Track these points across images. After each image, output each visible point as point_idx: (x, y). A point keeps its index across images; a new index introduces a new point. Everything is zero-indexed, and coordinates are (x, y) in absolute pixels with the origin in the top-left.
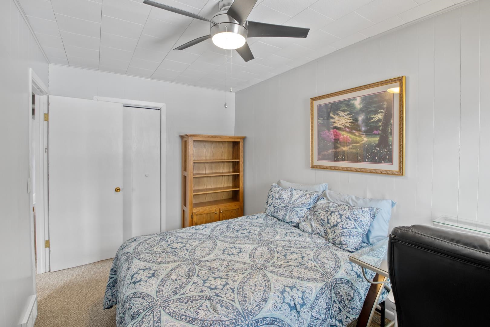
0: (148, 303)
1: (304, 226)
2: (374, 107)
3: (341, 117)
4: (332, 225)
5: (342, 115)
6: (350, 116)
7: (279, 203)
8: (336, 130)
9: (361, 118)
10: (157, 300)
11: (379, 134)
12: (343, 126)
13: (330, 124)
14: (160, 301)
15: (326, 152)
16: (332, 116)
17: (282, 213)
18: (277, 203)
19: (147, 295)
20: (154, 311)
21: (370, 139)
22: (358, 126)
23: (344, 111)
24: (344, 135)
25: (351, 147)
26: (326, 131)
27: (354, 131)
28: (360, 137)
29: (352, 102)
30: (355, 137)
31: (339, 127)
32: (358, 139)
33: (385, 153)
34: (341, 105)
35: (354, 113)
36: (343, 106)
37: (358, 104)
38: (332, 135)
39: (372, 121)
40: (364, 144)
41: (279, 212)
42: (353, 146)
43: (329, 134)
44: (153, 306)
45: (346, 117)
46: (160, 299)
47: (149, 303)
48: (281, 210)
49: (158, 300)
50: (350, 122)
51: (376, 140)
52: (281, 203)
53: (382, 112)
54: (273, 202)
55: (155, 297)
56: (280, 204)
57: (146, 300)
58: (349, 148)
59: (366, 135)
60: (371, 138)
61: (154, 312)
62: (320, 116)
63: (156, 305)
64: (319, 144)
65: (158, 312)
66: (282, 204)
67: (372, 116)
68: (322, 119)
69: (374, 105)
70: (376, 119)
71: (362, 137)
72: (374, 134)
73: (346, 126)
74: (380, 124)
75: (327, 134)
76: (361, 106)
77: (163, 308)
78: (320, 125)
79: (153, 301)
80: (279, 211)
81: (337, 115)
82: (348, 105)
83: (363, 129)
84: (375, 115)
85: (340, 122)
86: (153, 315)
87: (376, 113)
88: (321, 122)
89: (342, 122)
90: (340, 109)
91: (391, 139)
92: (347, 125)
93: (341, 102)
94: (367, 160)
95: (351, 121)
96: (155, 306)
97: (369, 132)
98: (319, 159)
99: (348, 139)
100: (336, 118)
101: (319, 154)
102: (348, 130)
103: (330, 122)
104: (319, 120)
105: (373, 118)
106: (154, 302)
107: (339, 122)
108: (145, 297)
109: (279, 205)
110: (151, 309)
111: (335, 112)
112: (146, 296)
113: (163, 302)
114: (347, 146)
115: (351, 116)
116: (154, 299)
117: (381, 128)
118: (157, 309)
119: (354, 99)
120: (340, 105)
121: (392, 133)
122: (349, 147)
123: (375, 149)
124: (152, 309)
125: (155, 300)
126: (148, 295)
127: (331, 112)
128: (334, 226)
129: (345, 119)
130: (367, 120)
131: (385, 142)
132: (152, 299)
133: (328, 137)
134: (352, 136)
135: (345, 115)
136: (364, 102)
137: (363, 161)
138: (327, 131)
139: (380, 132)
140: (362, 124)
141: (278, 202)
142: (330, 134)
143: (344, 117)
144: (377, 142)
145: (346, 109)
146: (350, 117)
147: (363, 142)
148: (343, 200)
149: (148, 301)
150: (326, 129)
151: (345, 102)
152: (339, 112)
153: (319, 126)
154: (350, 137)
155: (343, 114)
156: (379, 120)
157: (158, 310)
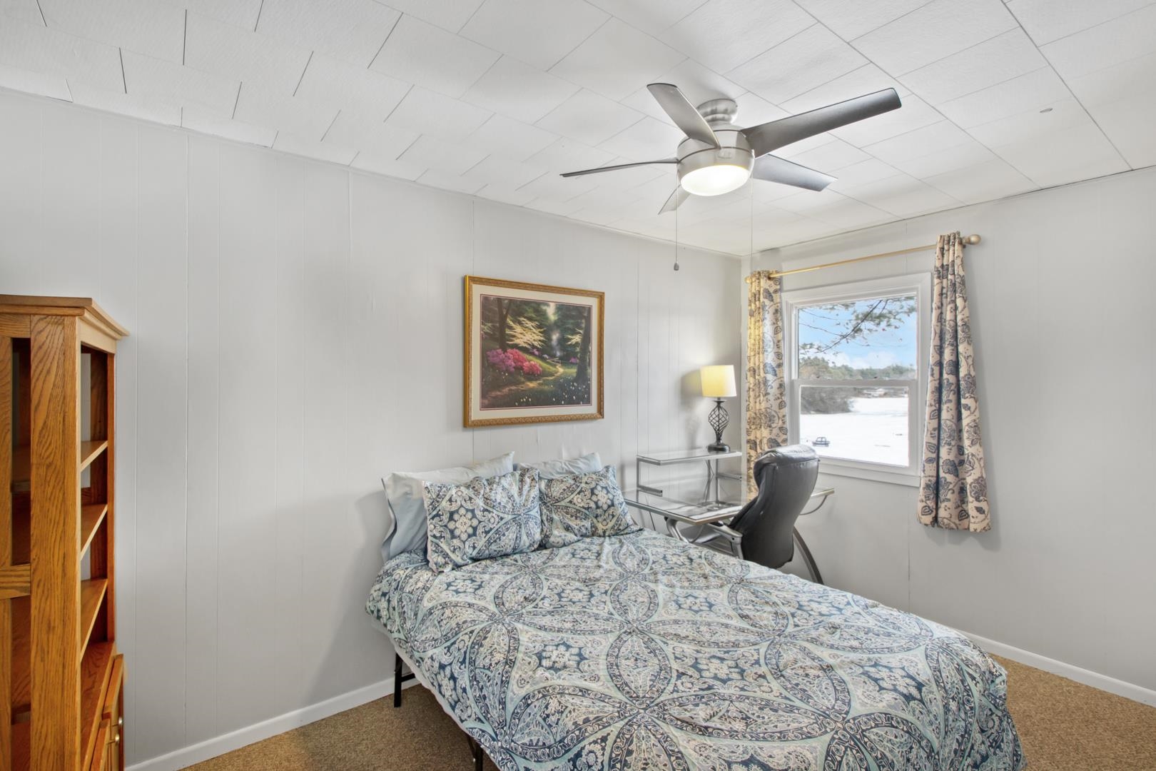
0: (849, 749)
1: (560, 536)
2: (572, 324)
3: (527, 329)
4: (605, 507)
5: (527, 325)
6: (539, 330)
7: (498, 516)
8: (517, 351)
9: (555, 337)
10: (834, 732)
11: (577, 364)
12: (529, 344)
13: (507, 337)
14: (833, 725)
15: (500, 391)
16: (511, 323)
17: (510, 537)
18: (492, 520)
19: (829, 758)
20: (860, 731)
21: (567, 370)
22: (551, 347)
23: (530, 319)
24: (531, 360)
25: (541, 382)
26: (498, 351)
27: (546, 356)
28: (555, 366)
29: (544, 308)
30: (548, 366)
31: (522, 347)
32: (552, 369)
33: (583, 390)
34: (527, 308)
35: (546, 326)
36: (529, 310)
37: (551, 313)
38: (509, 359)
39: (569, 343)
40: (560, 377)
41: (503, 538)
42: (544, 381)
43: (504, 357)
44: (851, 737)
45: (534, 330)
46: (827, 725)
47: (846, 748)
48: (508, 529)
49: (833, 729)
50: (540, 340)
51: (573, 371)
52: (501, 515)
53: (580, 333)
54: (480, 522)
55: (827, 738)
56: (502, 519)
57: (842, 758)
58: (539, 384)
59: (562, 363)
60: (568, 368)
61: (863, 731)
62: (485, 318)
63: (844, 729)
64: (483, 376)
65: (859, 722)
66: (506, 516)
67: (570, 337)
68: (490, 324)
69: (572, 321)
70: (573, 341)
71: (557, 367)
72: (571, 363)
73: (533, 347)
74: (578, 349)
75: (501, 356)
76: (556, 318)
77: (845, 716)
78: (486, 338)
79: (840, 739)
80: (504, 535)
81: (520, 323)
82: (536, 310)
83: (558, 354)
84: (572, 335)
85: (524, 337)
86: (868, 732)
87: (574, 333)
88: (488, 331)
89: (529, 339)
90: (523, 314)
91: (589, 371)
92: (536, 344)
93: (527, 303)
94: (563, 402)
95: (542, 338)
96: (848, 733)
97: (565, 361)
98: (484, 407)
99: (538, 369)
100: (518, 329)
101: (484, 395)
102: (537, 353)
103: (507, 334)
104: (483, 326)
105: (570, 339)
106: (842, 737)
107: (522, 336)
108: (836, 763)
109: (498, 522)
110: (858, 740)
111: (516, 318)
112: (832, 761)
113: (832, 719)
114: (536, 380)
115: (542, 330)
116: (833, 739)
117: (579, 355)
118: (853, 727)
119: (546, 303)
120: (525, 307)
121: (590, 364)
122: (538, 382)
123: (573, 386)
124: (858, 737)
125: (835, 736)
126: (828, 754)
127: (509, 316)
128: (609, 507)
129: (533, 335)
130: (563, 341)
131: (583, 376)
132: (836, 743)
133: (503, 362)
134: (544, 365)
135: (533, 326)
136: (560, 313)
137: (558, 403)
138: (500, 351)
139: (578, 361)
140: (557, 345)
141: (496, 517)
142: (506, 356)
143: (531, 329)
144: (575, 375)
145: (534, 316)
146: (540, 332)
147: (559, 374)
148: (561, 471)
149: (845, 752)
150: (498, 347)
151: (533, 305)
152: (523, 319)
153: (483, 339)
154: (540, 365)
155: (530, 324)
156: (577, 343)
157: (854, 723)
